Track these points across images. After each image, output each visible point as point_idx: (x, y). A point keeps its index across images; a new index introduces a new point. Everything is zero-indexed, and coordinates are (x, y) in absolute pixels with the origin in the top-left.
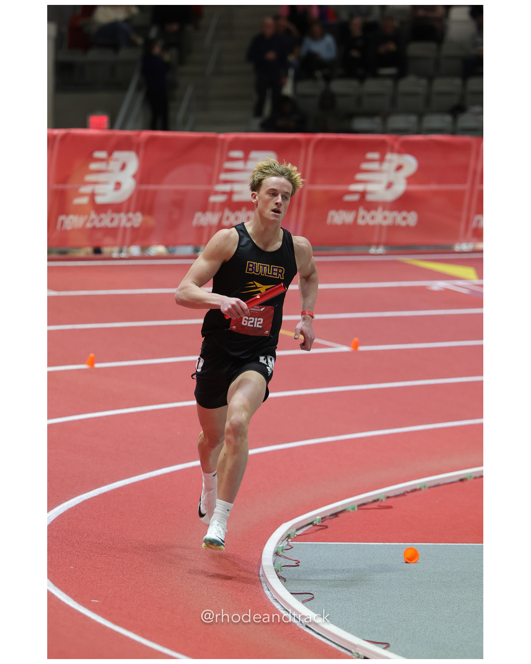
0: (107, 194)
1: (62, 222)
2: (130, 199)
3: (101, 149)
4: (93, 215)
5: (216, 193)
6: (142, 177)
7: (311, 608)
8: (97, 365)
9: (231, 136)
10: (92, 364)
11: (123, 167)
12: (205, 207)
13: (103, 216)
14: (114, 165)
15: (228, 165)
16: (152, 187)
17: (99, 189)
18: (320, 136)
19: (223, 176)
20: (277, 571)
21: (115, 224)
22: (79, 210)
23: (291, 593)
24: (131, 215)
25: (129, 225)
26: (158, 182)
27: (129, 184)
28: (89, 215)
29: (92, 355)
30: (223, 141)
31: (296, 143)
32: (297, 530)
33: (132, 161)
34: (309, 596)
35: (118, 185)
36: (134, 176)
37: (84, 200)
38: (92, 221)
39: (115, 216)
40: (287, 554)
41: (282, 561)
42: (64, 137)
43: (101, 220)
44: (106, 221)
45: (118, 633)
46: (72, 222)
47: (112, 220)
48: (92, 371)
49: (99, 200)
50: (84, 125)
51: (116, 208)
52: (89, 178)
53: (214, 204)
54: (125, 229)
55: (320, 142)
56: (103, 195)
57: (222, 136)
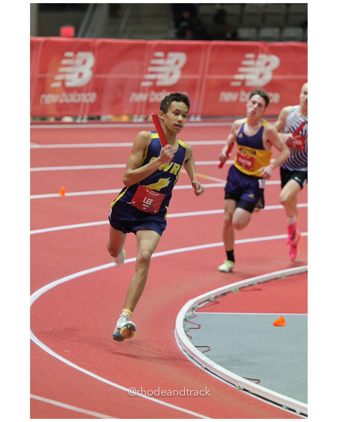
0: (73, 81)
1: (44, 99)
2: (88, 84)
3: (69, 50)
4: (64, 95)
5: (146, 80)
6: (97, 69)
7: (208, 356)
8: (67, 194)
9: (156, 42)
10: (63, 193)
11: (84, 62)
12: (139, 89)
13: (71, 95)
14: (79, 61)
15: (154, 62)
16: (103, 76)
17: (68, 77)
18: (215, 43)
19: (151, 69)
20: (186, 332)
21: (78, 101)
22: (55, 91)
23: (195, 347)
24: (89, 94)
25: (87, 101)
26: (107, 72)
27: (88, 74)
28: (61, 94)
29: (63, 187)
30: (150, 45)
31: (199, 48)
32: (199, 304)
33: (90, 59)
34: (207, 349)
35: (81, 75)
36: (92, 69)
37: (58, 85)
38: (64, 98)
39: (79, 95)
40: (192, 320)
41: (189, 325)
42: (45, 43)
43: (69, 98)
44: (73, 98)
45: (82, 372)
46: (50, 99)
47: (77, 98)
48: (63, 198)
49: (68, 84)
50: (58, 34)
51: (80, 90)
52: (62, 70)
53: (144, 88)
54: (85, 104)
55: (215, 47)
56: (70, 81)
57: (150, 42)
